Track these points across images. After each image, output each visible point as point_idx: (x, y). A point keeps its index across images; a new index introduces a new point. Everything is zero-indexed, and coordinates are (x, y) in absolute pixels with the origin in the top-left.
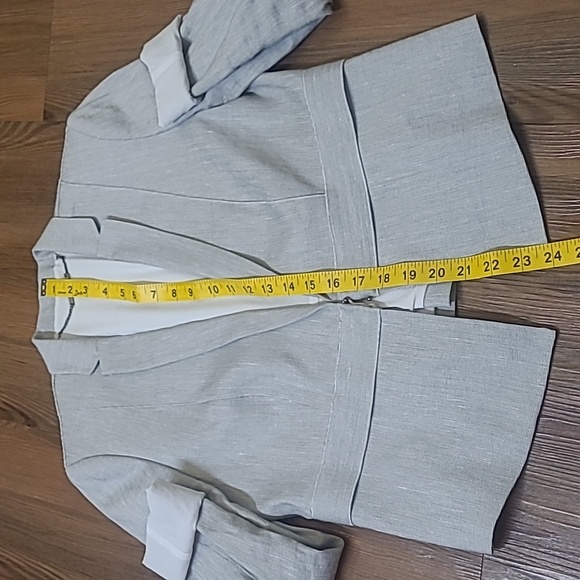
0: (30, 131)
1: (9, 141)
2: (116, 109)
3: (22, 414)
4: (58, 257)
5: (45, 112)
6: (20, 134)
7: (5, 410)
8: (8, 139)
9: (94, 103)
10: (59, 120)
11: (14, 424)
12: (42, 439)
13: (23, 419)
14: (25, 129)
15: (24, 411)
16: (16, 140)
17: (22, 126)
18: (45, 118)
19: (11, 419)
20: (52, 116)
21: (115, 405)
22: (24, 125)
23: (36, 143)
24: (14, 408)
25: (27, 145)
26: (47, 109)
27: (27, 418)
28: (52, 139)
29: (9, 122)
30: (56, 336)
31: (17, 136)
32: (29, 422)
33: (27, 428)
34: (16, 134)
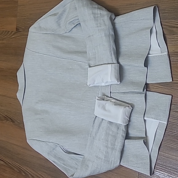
0: (12, 34)
1: (7, 37)
3: (10, 119)
5: (16, 28)
6: (10, 35)
7: (6, 117)
8: (6, 36)
10: (20, 31)
11: (8, 122)
12: (16, 126)
13: (11, 120)
15: (11, 118)
16: (9, 37)
17: (10, 33)
18: (16, 30)
19: (8, 120)
20: (18, 29)
22: (10, 32)
23: (14, 37)
24: (8, 117)
25: (12, 38)
27: (12, 120)
28: (18, 37)
29: (6, 31)
31: (9, 36)
32: (13, 121)
33: (12, 123)
34: (8, 35)
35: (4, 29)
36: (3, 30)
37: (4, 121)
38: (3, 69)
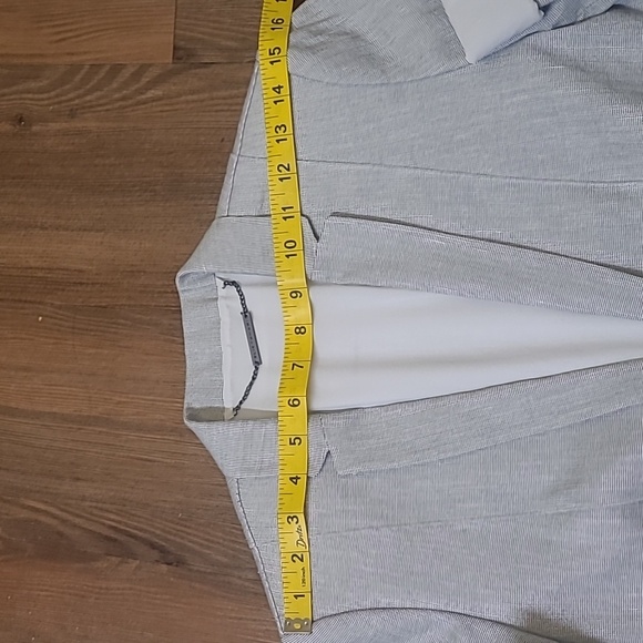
0: (144, 80)
1: (99, 98)
2: (355, 37)
3: (153, 546)
4: (227, 283)
5: (176, 48)
6: (126, 84)
7: (116, 540)
8: (99, 93)
9: (313, 28)
11: (135, 563)
12: (197, 585)
13: (155, 555)
14: (137, 75)
15: (156, 541)
16: (117, 96)
17: (126, 73)
18: (176, 58)
19: (128, 554)
20: (190, 54)
21: (375, 524)
22: (132, 70)
23: (160, 99)
25: (139, 103)
26: (182, 43)
27: (162, 550)
28: (192, 92)
29: (100, 66)
30: (229, 414)
31: (119, 90)
32: (171, 558)
33: (165, 567)
34: (115, 85)
35: (84, 57)
36: (75, 59)
37: (100, 564)
38: (80, 271)
